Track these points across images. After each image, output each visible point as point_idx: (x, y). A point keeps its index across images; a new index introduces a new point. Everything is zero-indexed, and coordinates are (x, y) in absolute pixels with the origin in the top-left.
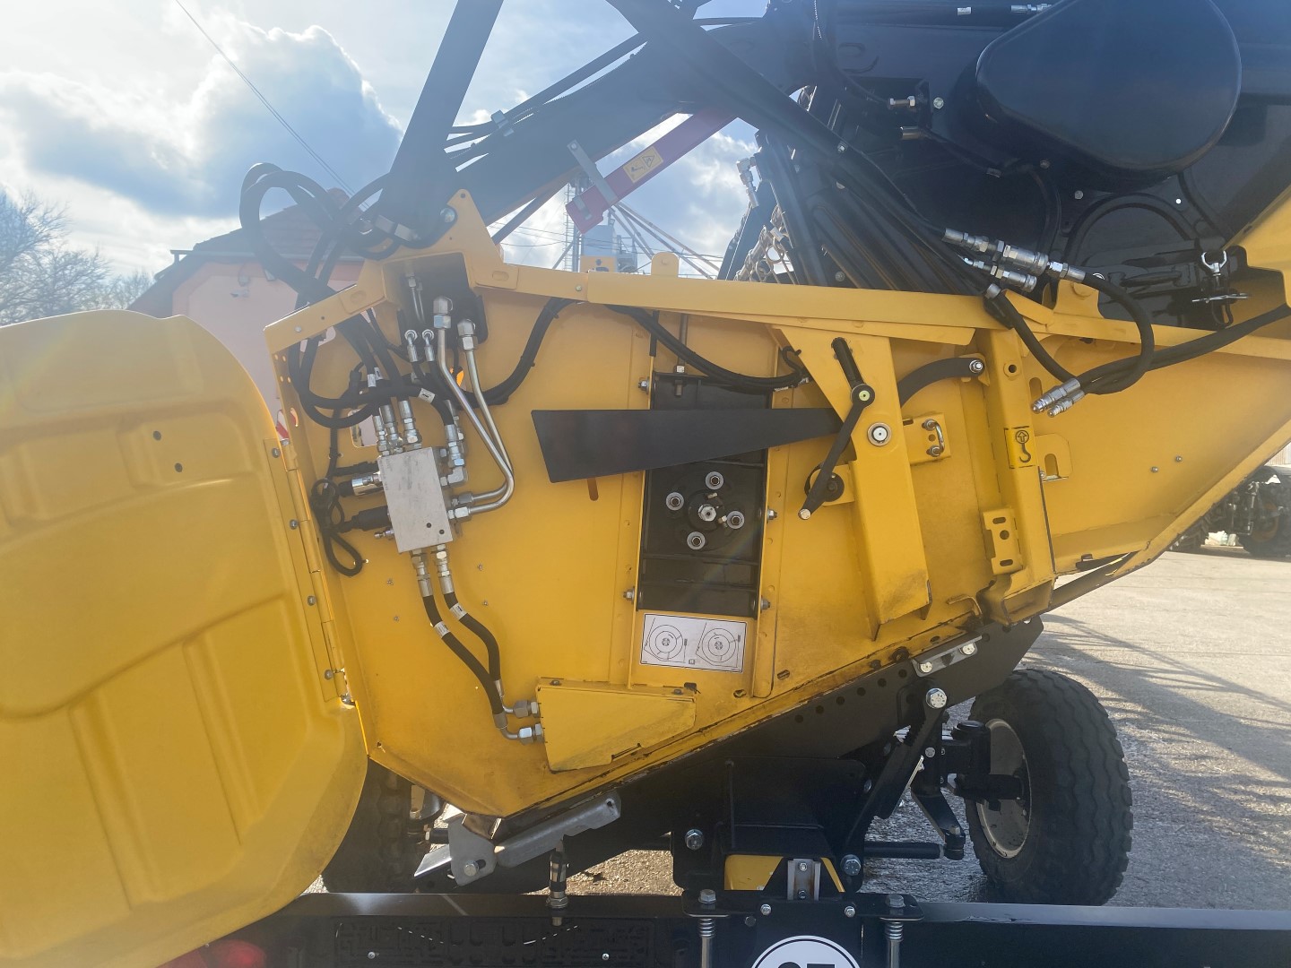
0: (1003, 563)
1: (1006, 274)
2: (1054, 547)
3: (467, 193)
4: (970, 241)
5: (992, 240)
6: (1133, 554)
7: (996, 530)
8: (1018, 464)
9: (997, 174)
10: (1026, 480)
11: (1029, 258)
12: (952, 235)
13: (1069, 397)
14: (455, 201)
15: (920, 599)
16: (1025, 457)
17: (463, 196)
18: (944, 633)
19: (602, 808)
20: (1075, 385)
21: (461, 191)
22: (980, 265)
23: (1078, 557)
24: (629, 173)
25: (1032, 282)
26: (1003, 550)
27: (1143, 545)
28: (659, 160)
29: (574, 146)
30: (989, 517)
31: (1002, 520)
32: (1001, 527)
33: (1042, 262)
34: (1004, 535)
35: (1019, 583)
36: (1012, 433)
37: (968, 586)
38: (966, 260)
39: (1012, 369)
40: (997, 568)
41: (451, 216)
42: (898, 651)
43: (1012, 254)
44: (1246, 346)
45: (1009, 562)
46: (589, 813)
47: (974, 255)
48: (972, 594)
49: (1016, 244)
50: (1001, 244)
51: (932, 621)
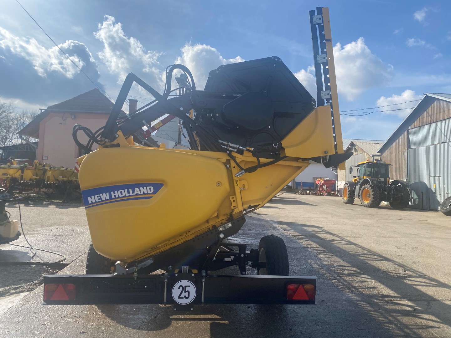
0: (234, 207)
1: (231, 149)
2: (243, 203)
3: (121, 131)
4: (224, 142)
5: (228, 142)
6: (259, 205)
7: (232, 200)
8: (235, 186)
9: (230, 129)
10: (237, 190)
11: (235, 146)
12: (220, 141)
13: (242, 174)
14: (118, 133)
15: (216, 214)
16: (237, 185)
17: (120, 132)
18: (223, 222)
19: (149, 261)
20: (243, 171)
21: (120, 131)
22: (226, 147)
23: (248, 205)
24: (155, 127)
25: (236, 150)
26: (234, 204)
27: (261, 203)
28: (162, 124)
29: (144, 121)
30: (231, 197)
31: (234, 198)
32: (233, 199)
33: (238, 147)
34: (234, 201)
35: (236, 211)
36: (234, 180)
37: (228, 212)
38: (223, 146)
39: (234, 167)
40: (232, 208)
41: (117, 136)
42: (213, 226)
43: (232, 145)
44: (281, 162)
45: (235, 207)
46: (146, 262)
47: (224, 145)
48: (228, 213)
49: (232, 143)
50: (230, 143)
51: (220, 219)
